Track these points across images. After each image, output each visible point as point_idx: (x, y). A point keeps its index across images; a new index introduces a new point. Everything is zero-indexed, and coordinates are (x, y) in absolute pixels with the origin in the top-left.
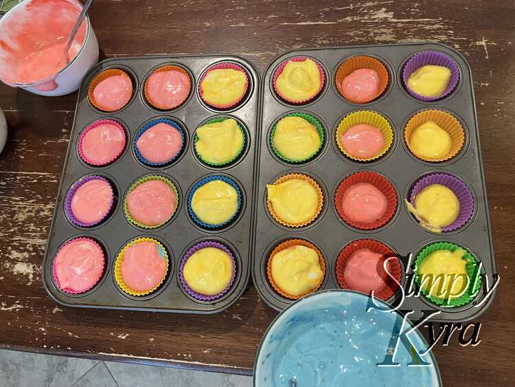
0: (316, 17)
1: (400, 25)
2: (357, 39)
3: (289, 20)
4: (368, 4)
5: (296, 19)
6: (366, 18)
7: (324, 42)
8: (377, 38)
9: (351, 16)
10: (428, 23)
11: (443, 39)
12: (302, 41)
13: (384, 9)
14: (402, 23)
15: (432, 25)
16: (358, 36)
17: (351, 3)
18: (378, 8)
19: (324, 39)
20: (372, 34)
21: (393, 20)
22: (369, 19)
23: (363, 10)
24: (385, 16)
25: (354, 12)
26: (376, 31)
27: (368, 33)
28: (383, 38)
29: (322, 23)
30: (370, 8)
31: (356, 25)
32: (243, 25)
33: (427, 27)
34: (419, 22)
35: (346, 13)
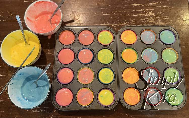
0: (131, 13)
1: (156, 18)
2: (144, 21)
3: (122, 13)
4: (146, 10)
5: (124, 13)
6: (146, 14)
7: (134, 22)
8: (150, 22)
9: (141, 13)
10: (165, 17)
11: (169, 23)
12: (127, 21)
13: (151, 12)
14: (157, 17)
15: (166, 18)
16: (144, 20)
17: (142, 9)
18: (150, 11)
19: (134, 21)
20: (148, 20)
21: (154, 16)
22: (147, 15)
23: (145, 12)
24: (152, 14)
25: (142, 12)
26: (150, 19)
27: (147, 19)
28: (152, 21)
29: (133, 15)
30: (147, 11)
31: (144, 17)
32: (107, 14)
33: (165, 19)
34: (162, 17)
35: (140, 12)
